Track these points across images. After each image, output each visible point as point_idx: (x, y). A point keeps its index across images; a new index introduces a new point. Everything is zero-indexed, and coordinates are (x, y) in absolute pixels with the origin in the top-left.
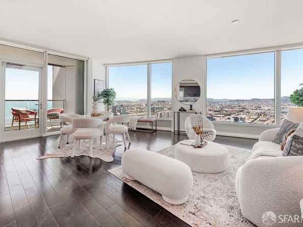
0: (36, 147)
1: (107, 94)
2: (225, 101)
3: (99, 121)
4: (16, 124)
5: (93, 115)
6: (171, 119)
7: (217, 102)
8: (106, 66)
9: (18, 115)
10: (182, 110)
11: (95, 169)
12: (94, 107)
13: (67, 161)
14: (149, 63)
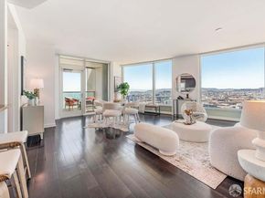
0: (80, 122)
1: (123, 87)
2: (230, 91)
3: (119, 105)
4: (67, 107)
5: (115, 101)
6: (172, 105)
7: (222, 91)
8: (122, 66)
9: (68, 101)
10: (180, 98)
11: (117, 136)
12: (116, 96)
13: (100, 131)
14: (153, 62)
